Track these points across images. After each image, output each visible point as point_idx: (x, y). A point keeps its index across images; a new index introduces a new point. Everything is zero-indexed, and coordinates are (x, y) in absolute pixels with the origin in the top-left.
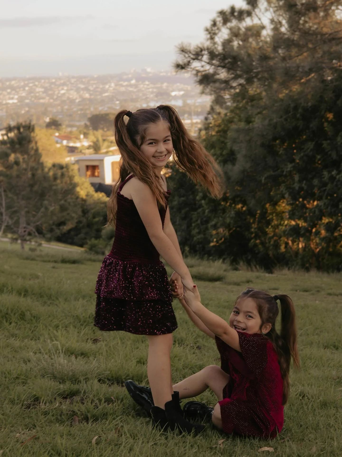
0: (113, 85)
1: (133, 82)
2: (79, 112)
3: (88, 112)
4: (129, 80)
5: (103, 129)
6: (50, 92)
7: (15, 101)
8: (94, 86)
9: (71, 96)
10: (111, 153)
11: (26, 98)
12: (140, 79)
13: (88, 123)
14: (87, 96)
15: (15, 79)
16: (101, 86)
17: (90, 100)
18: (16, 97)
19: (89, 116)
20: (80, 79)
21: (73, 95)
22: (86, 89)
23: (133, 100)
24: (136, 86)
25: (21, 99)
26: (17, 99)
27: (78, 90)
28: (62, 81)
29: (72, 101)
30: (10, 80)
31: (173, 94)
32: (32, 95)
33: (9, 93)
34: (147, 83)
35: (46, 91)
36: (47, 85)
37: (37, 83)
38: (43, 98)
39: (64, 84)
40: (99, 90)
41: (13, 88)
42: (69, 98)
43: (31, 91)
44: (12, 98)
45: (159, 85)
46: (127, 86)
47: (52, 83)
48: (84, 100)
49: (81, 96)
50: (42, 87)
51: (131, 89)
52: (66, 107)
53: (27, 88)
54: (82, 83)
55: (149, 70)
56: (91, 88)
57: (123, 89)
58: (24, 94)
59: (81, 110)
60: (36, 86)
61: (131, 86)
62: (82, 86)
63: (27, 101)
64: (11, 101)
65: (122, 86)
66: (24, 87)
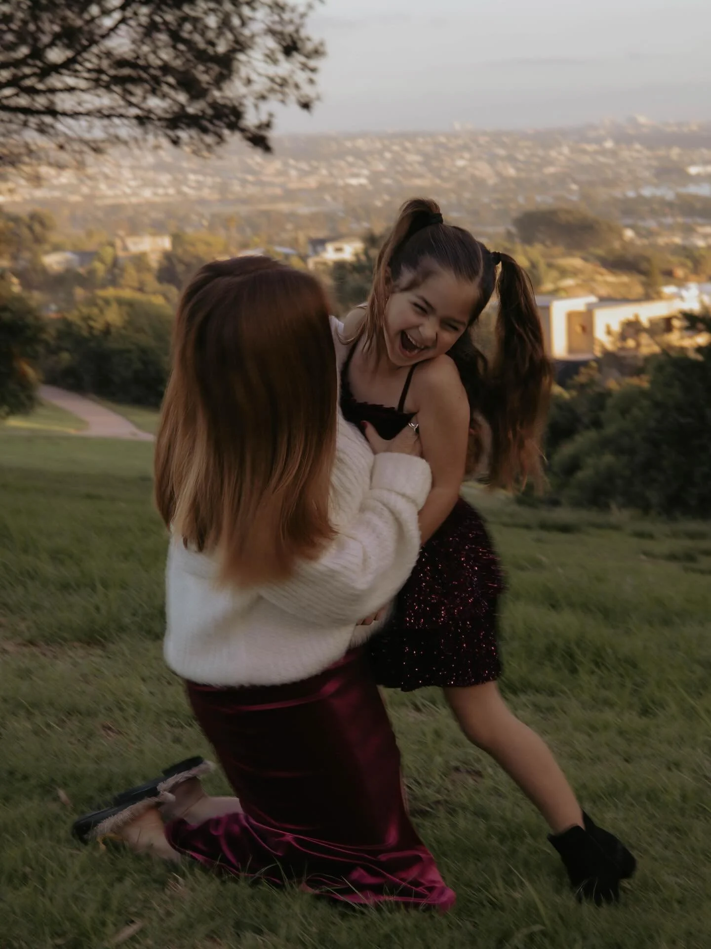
0: (566, 150)
1: (609, 144)
2: (495, 207)
3: (513, 206)
4: (599, 141)
5: (543, 243)
6: (435, 164)
7: (363, 181)
8: (527, 152)
9: (477, 173)
10: (563, 294)
11: (383, 174)
12: (623, 138)
13: (513, 230)
14: (511, 172)
15: (364, 135)
16: (541, 152)
17: (518, 181)
18: (365, 172)
19: (515, 214)
20: (497, 137)
21: (484, 170)
22: (511, 159)
23: (608, 183)
24: (613, 153)
25: (374, 177)
26: (368, 178)
27: (492, 160)
28: (460, 142)
29: (479, 183)
30: (353, 137)
31: (693, 170)
32: (399, 168)
33: (351, 165)
34: (638, 146)
35: (427, 159)
36: (429, 149)
37: (408, 145)
38: (420, 176)
39: (466, 147)
40: (537, 160)
41: (358, 154)
42: (473, 177)
43: (397, 161)
44: (356, 176)
45: (662, 152)
46: (596, 152)
47: (441, 145)
48: (504, 179)
49: (499, 174)
50: (419, 152)
51: (602, 159)
52: (467, 195)
53: (388, 155)
54: (503, 145)
55: (642, 120)
56: (520, 157)
57: (586, 160)
58: (381, 167)
59: (499, 201)
60: (406, 150)
61: (604, 152)
62: (502, 152)
63: (387, 181)
64: (354, 182)
65: (585, 152)
66: (381, 153)
